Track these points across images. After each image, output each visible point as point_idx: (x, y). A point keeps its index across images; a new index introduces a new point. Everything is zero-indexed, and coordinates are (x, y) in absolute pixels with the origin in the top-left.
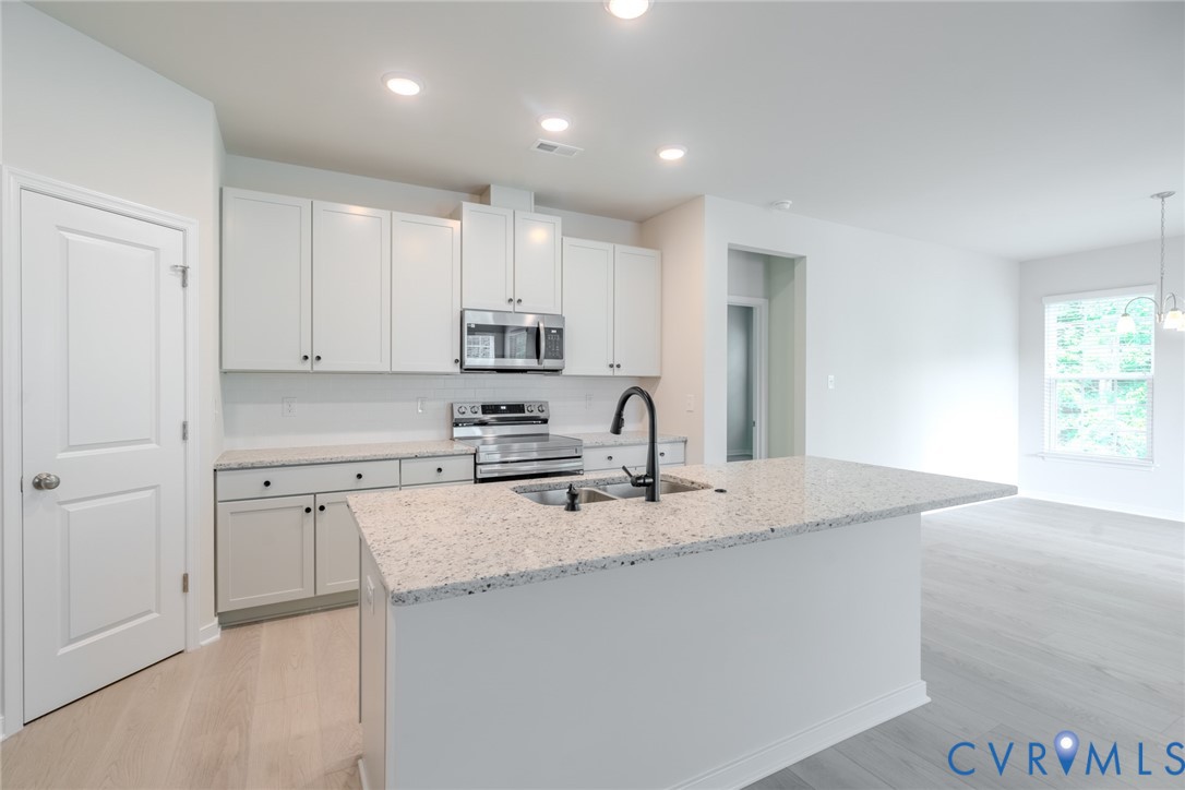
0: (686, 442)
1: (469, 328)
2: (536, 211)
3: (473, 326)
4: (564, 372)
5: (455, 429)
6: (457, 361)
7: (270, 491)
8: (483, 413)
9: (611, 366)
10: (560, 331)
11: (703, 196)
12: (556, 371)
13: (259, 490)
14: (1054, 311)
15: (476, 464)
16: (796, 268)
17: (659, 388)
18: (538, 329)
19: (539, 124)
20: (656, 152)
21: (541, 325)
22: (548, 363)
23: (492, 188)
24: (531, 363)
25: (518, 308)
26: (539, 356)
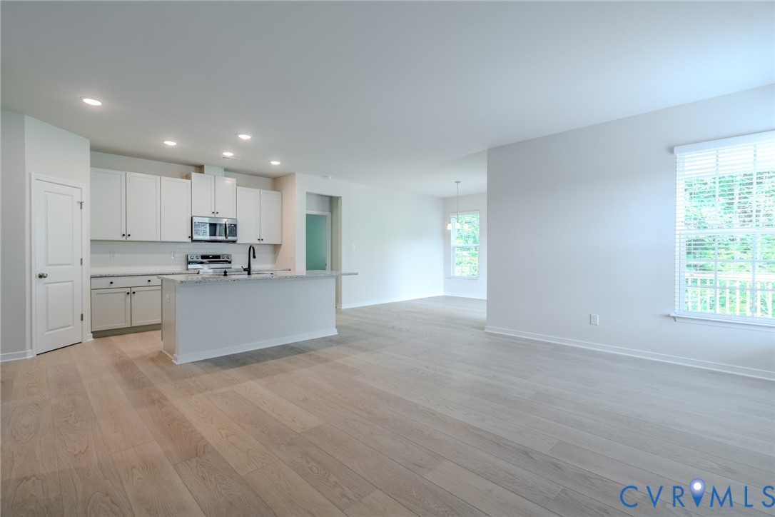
0: (290, 270)
1: (195, 224)
2: (225, 175)
4: (238, 242)
5: (189, 265)
6: (189, 236)
7: (112, 286)
8: (202, 259)
9: (259, 240)
10: (235, 226)
11: (294, 174)
12: (233, 241)
13: (108, 285)
16: (338, 201)
17: (282, 248)
19: (222, 154)
20: (269, 162)
22: (231, 238)
23: (205, 167)
24: (223, 238)
25: (217, 216)
26: (226, 236)
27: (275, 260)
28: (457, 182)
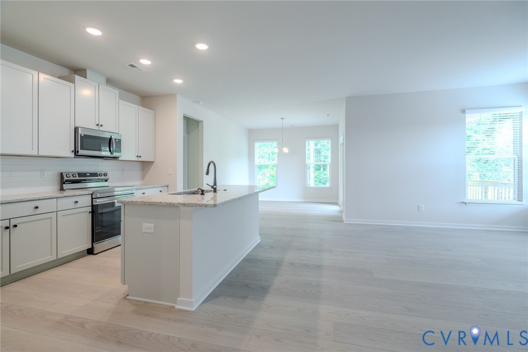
0: (168, 186)
1: (81, 136)
2: (107, 86)
3: (83, 135)
4: (120, 159)
5: (64, 185)
6: (73, 151)
8: (79, 177)
9: (138, 156)
10: (120, 140)
11: (176, 95)
12: (116, 158)
14: (257, 145)
15: (92, 198)
16: (200, 124)
17: (153, 165)
18: (110, 139)
19: (139, 61)
20: (172, 79)
21: (113, 137)
22: (115, 154)
23: (88, 70)
24: (108, 154)
25: (101, 129)
26: (110, 151)
27: (143, 177)
28: (282, 119)
